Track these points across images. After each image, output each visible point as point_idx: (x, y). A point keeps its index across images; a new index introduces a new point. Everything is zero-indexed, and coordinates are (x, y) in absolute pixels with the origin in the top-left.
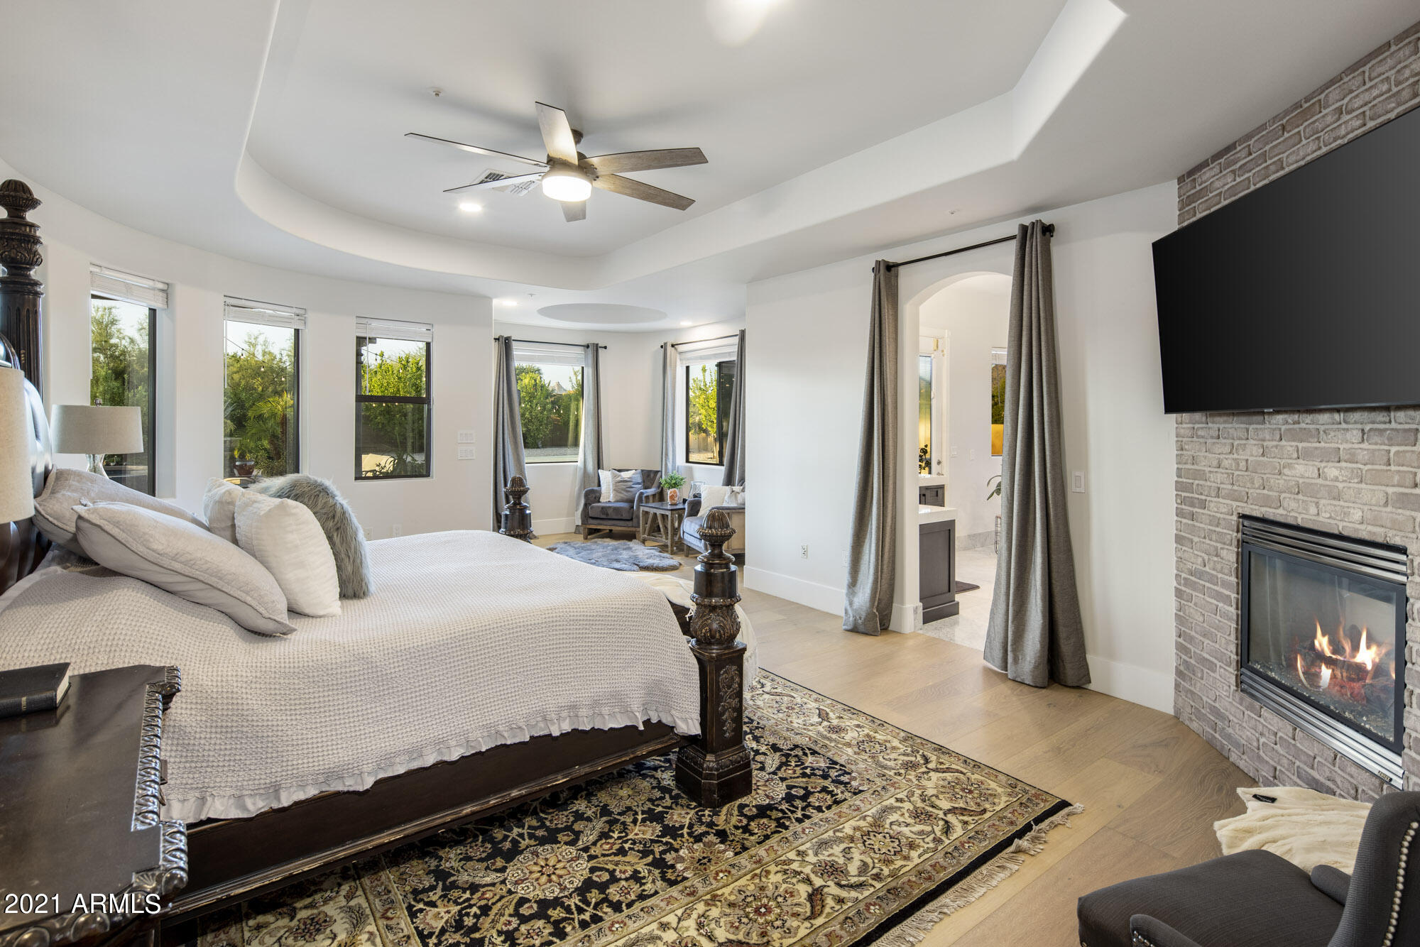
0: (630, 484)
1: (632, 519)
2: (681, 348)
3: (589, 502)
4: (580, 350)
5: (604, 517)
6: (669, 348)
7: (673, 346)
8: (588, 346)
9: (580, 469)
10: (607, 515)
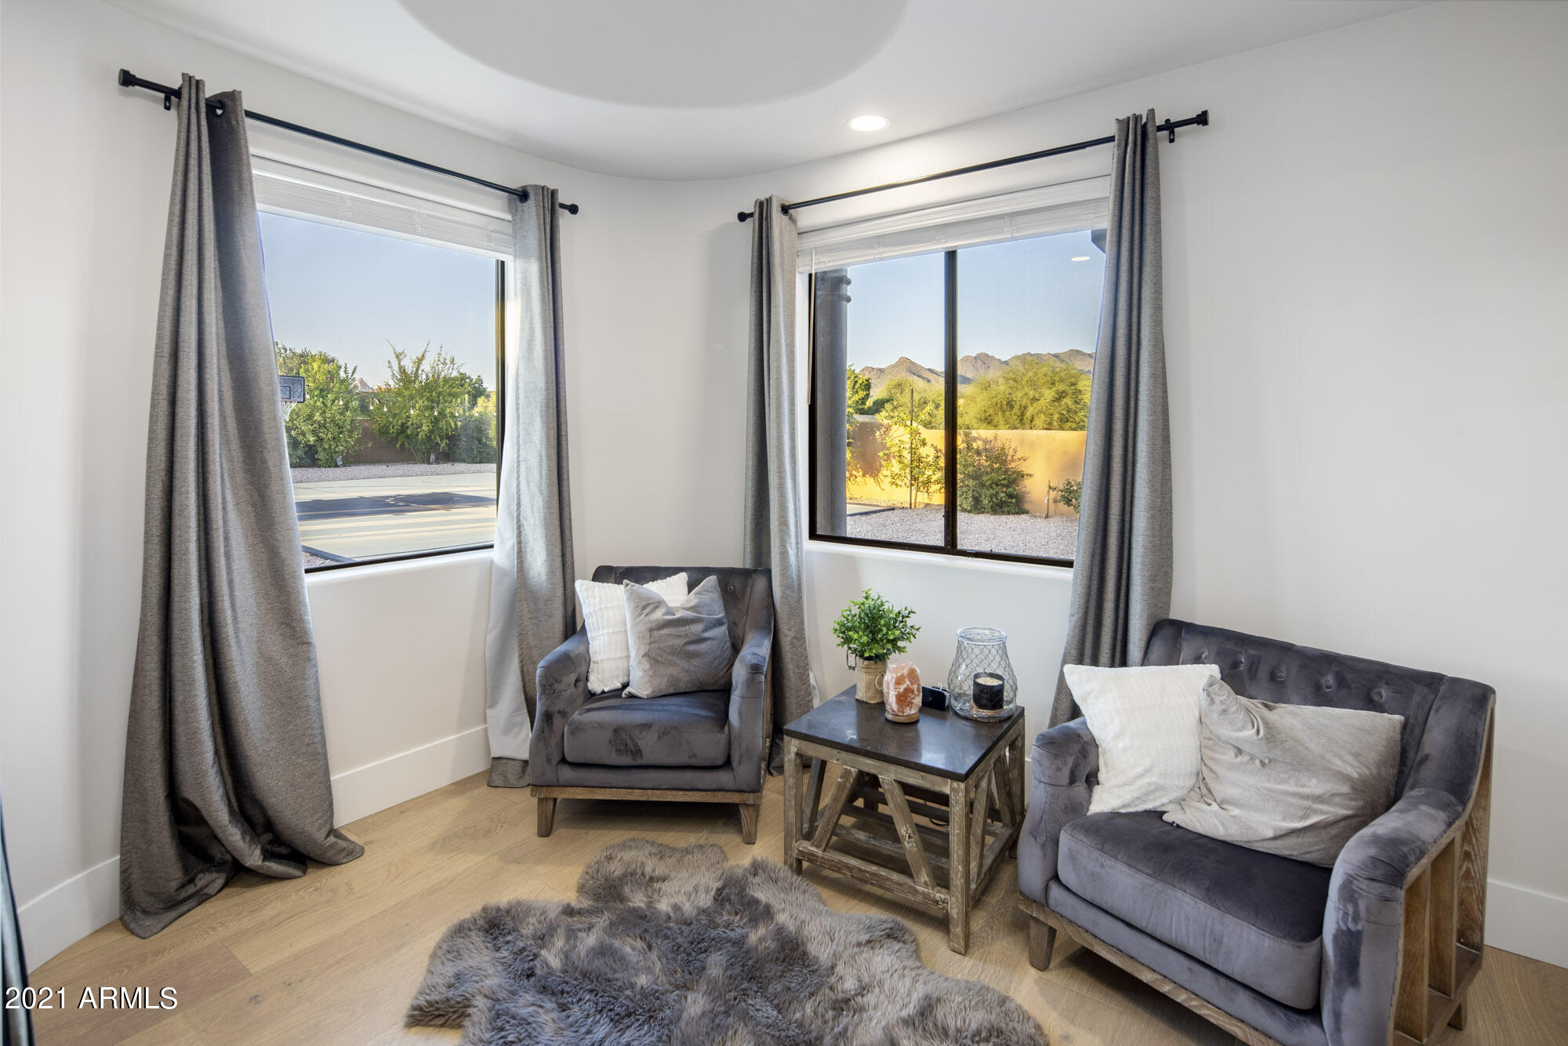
0: (697, 628)
1: (727, 764)
2: (807, 218)
3: (560, 705)
4: (495, 208)
5: (626, 760)
6: (777, 217)
7: (785, 209)
8: (523, 195)
9: (504, 573)
10: (637, 752)
